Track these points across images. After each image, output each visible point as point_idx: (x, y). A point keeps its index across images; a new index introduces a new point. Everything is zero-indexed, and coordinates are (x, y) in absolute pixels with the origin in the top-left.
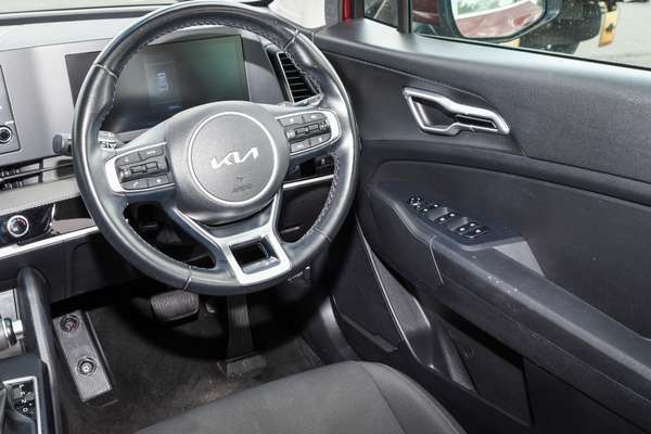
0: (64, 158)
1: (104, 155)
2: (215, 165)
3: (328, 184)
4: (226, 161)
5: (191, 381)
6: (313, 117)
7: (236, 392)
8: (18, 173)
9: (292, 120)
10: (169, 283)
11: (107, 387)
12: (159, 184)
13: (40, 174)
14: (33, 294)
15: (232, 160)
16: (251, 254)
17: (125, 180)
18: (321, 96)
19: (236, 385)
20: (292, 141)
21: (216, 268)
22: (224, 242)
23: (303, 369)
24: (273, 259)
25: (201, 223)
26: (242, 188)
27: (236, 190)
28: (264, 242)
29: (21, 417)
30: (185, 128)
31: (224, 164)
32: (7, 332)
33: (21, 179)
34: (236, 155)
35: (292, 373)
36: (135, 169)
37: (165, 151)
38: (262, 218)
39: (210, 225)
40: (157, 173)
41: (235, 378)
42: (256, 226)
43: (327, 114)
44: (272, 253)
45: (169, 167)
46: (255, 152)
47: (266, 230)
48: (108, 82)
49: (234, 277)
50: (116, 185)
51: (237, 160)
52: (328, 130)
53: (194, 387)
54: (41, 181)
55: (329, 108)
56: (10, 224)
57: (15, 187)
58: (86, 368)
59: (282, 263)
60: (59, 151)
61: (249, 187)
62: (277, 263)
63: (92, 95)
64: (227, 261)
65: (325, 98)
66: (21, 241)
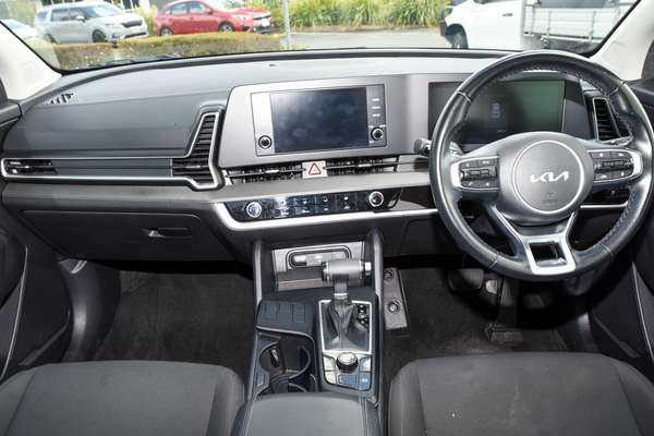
0: (420, 156)
1: (453, 159)
2: (533, 179)
3: (621, 211)
4: (542, 178)
5: (465, 337)
6: (621, 155)
7: (497, 352)
8: (380, 163)
9: (601, 155)
10: (480, 261)
11: (405, 325)
12: (487, 186)
13: (395, 166)
14: (377, 248)
15: (547, 178)
16: (545, 252)
17: (463, 180)
18: (631, 138)
19: (497, 349)
20: (598, 171)
21: (516, 257)
22: (525, 239)
23: (550, 350)
24: (561, 260)
25: (510, 221)
26: (550, 201)
27: (544, 202)
28: (557, 246)
29: (359, 326)
30: (515, 147)
31: (540, 181)
32: (361, 268)
33: (382, 167)
34: (551, 175)
35: (541, 350)
36: (473, 173)
37: (496, 163)
38: (559, 227)
39: (517, 225)
40: (488, 178)
41: (496, 344)
42: (553, 232)
43: (632, 153)
44: (561, 255)
45: (497, 176)
46: (566, 175)
47: (560, 237)
48: (464, 105)
49: (528, 267)
50: (456, 182)
51: (551, 179)
52: (631, 167)
53: (465, 341)
54: (395, 170)
55: (636, 149)
56: (371, 197)
57: (377, 172)
58: (393, 308)
59: (568, 264)
60: (417, 152)
61: (556, 201)
62: (565, 264)
63: (451, 113)
64: (525, 254)
65: (634, 140)
66: (376, 210)
